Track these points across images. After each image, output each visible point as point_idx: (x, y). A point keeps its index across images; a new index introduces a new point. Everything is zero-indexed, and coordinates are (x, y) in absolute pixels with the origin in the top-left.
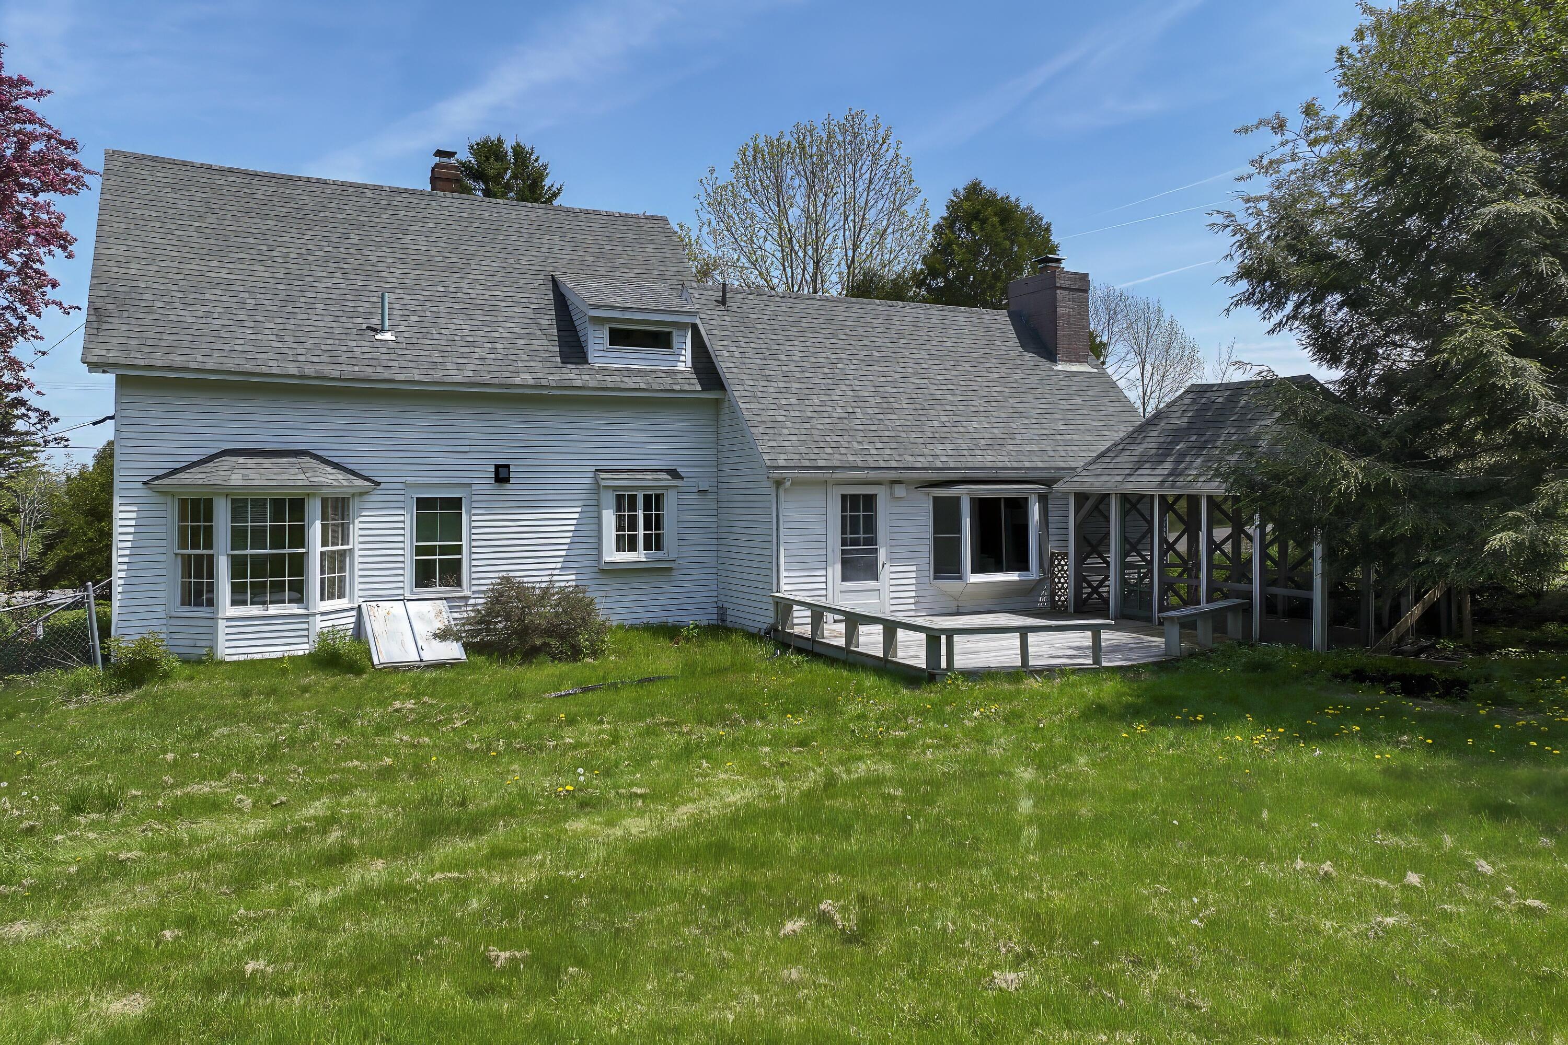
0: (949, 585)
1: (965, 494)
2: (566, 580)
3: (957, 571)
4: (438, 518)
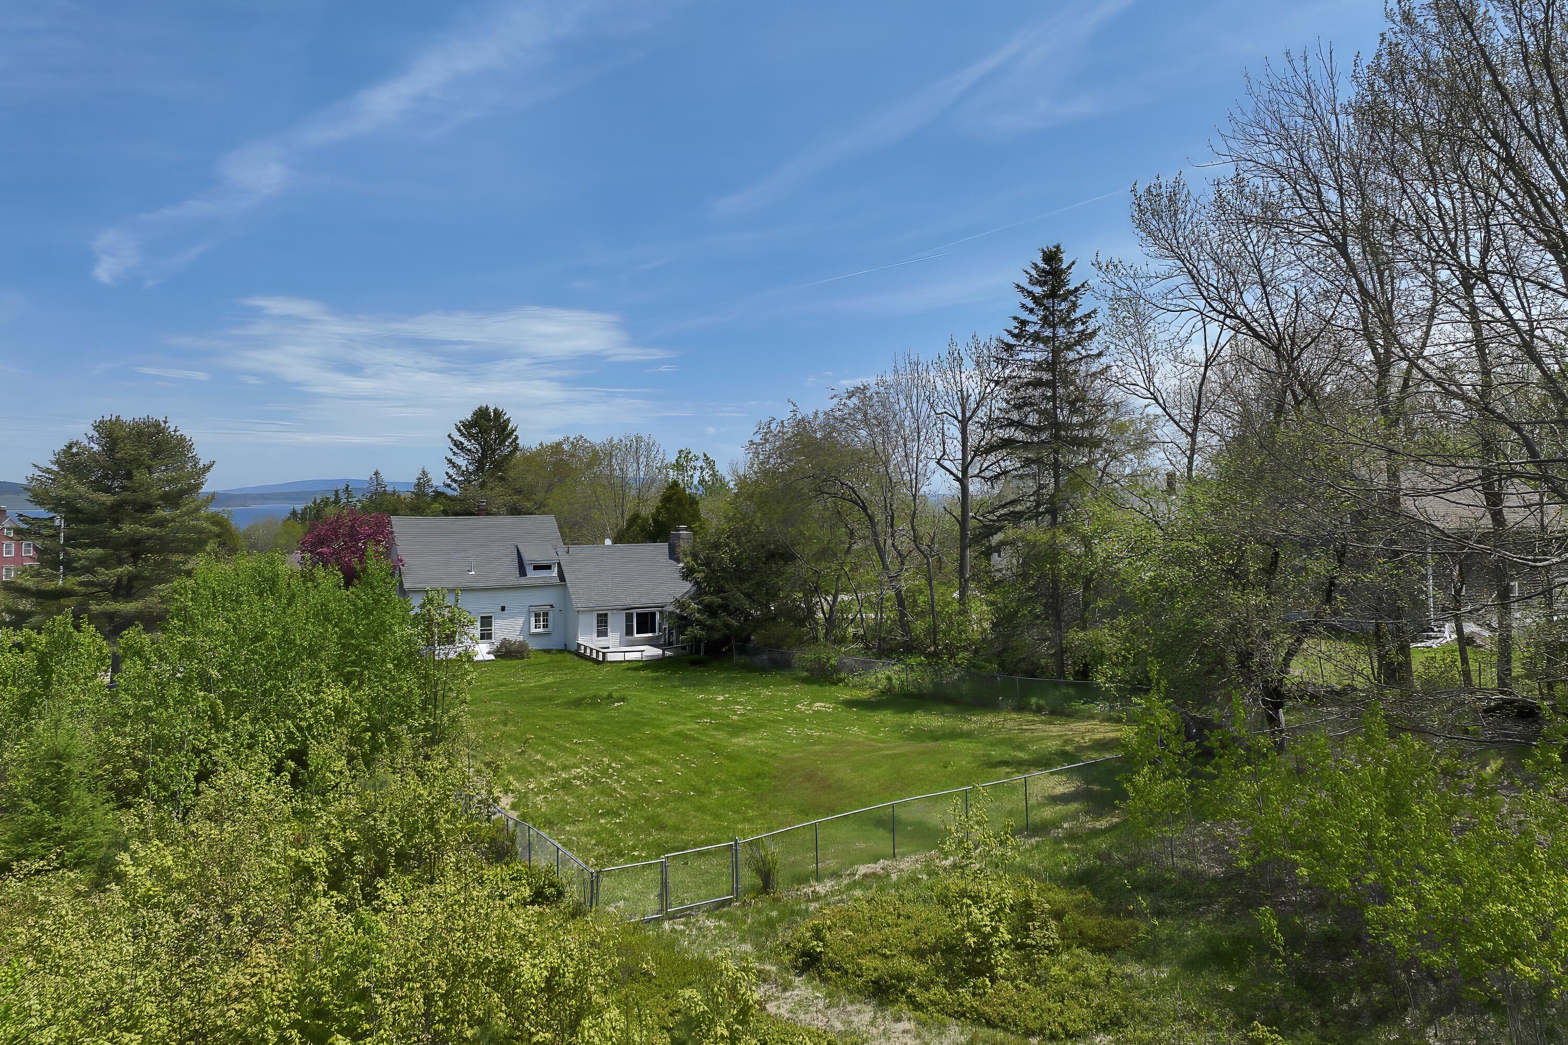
0: (629, 638)
1: (634, 612)
2: (521, 638)
3: (632, 634)
4: (486, 621)
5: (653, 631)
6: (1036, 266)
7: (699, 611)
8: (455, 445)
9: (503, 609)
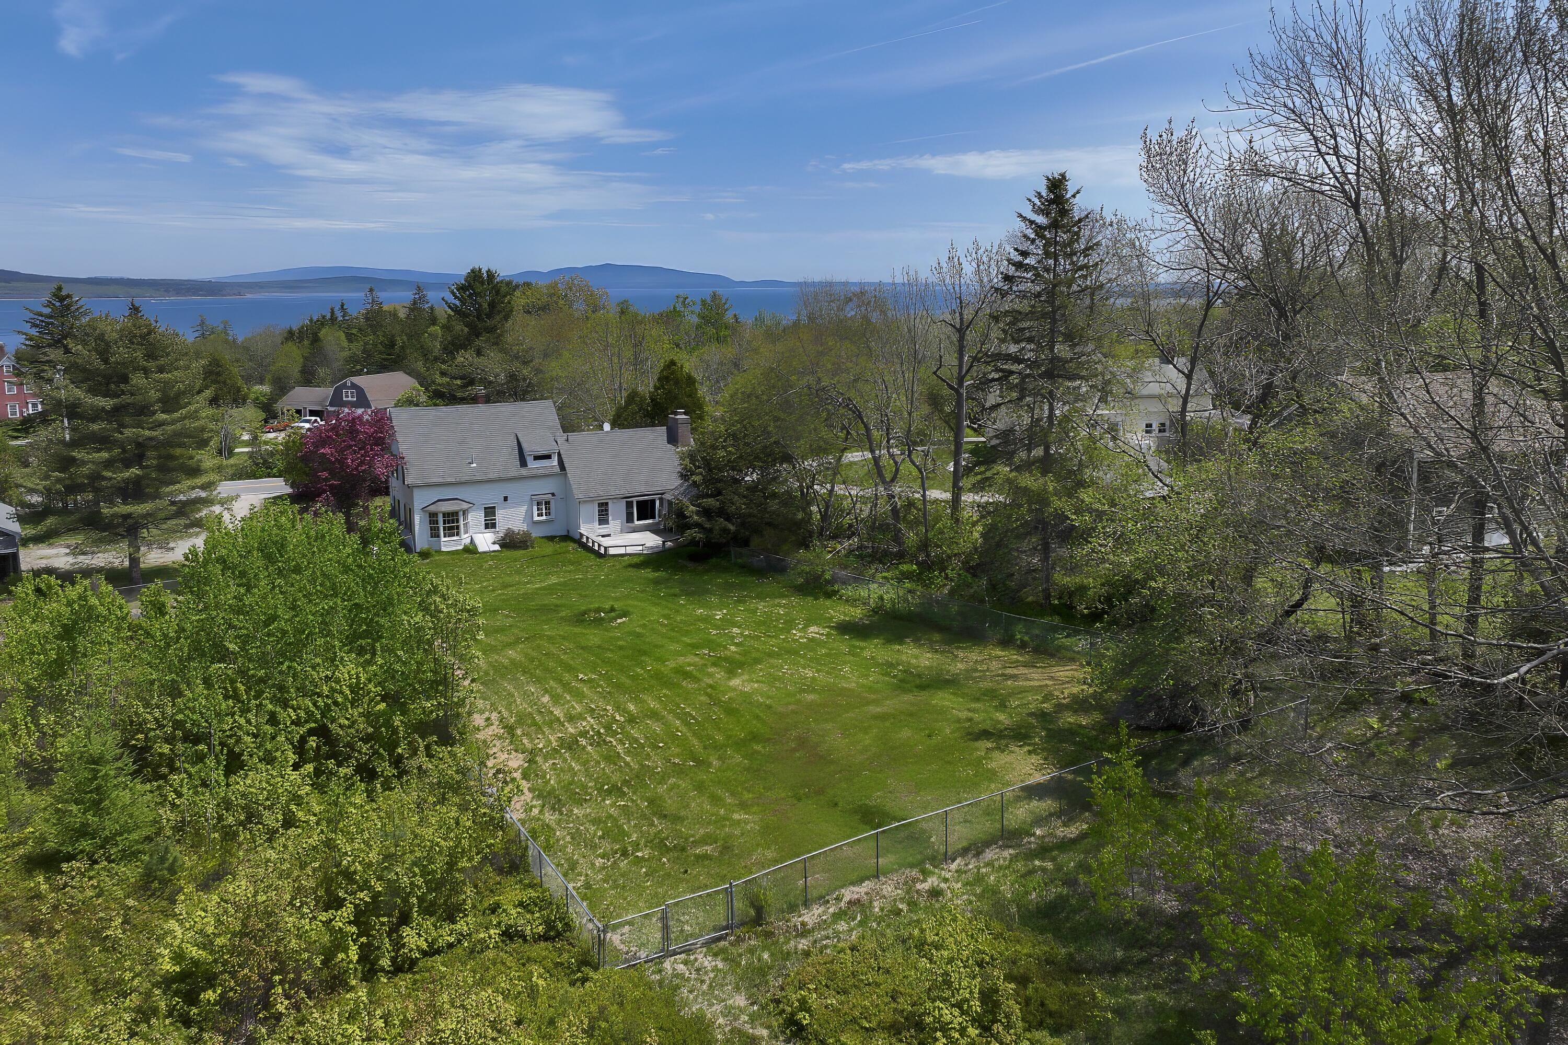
0: (630, 525)
1: (634, 500)
2: (524, 527)
3: (632, 521)
4: (490, 511)
5: (653, 517)
6: (1039, 195)
7: (698, 513)
8: (450, 307)
9: (506, 499)
